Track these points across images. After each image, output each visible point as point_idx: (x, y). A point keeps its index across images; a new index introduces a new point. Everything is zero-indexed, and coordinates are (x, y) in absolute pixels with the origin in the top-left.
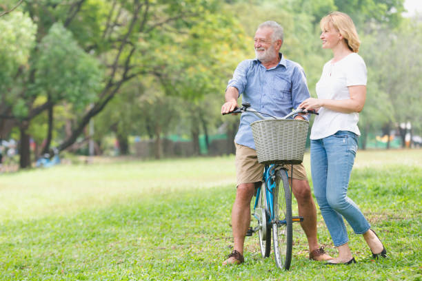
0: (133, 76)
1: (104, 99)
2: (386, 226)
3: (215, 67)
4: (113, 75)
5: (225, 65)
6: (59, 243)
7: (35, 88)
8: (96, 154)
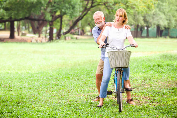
0: (95, 6)
1: (84, 14)
2: (173, 90)
3: (127, 4)
4: (87, 5)
5: (132, 4)
6: (41, 88)
7: (55, 9)
8: (81, 35)
